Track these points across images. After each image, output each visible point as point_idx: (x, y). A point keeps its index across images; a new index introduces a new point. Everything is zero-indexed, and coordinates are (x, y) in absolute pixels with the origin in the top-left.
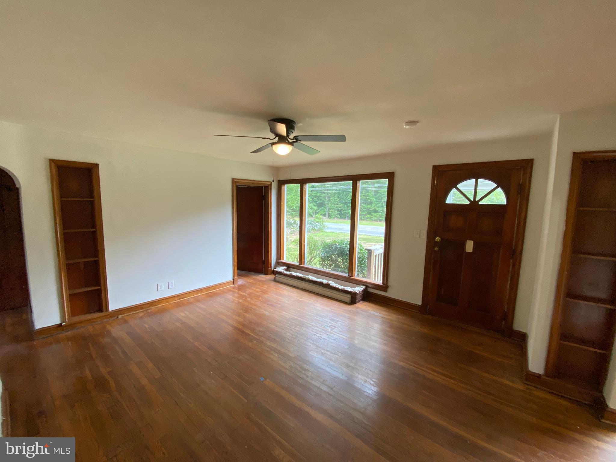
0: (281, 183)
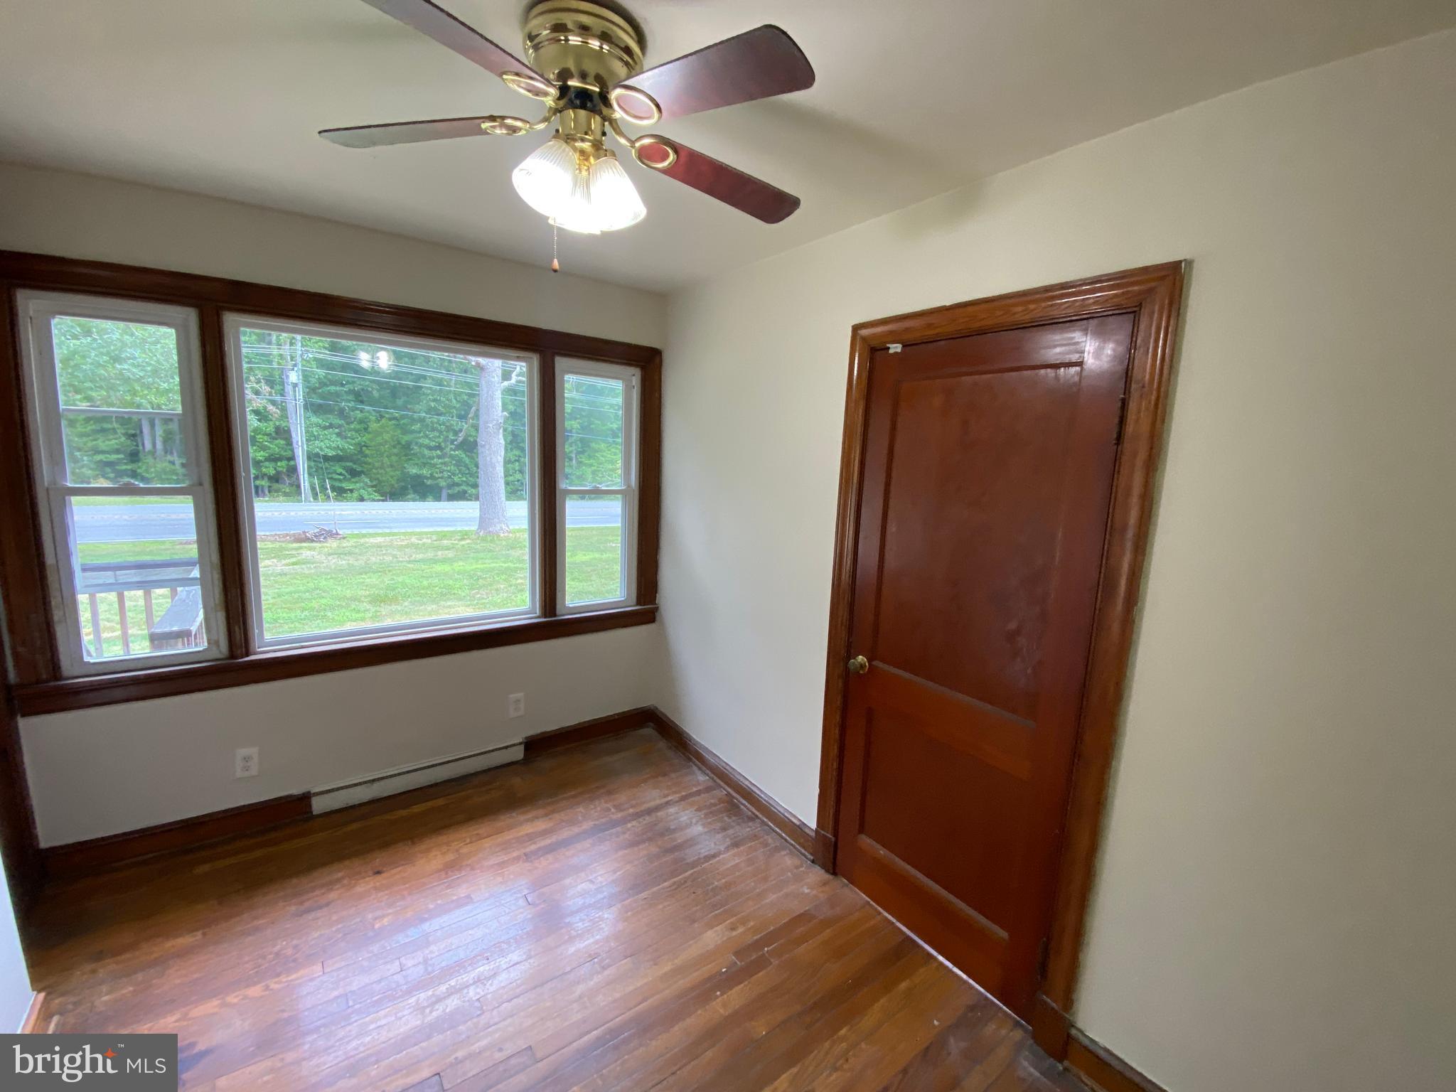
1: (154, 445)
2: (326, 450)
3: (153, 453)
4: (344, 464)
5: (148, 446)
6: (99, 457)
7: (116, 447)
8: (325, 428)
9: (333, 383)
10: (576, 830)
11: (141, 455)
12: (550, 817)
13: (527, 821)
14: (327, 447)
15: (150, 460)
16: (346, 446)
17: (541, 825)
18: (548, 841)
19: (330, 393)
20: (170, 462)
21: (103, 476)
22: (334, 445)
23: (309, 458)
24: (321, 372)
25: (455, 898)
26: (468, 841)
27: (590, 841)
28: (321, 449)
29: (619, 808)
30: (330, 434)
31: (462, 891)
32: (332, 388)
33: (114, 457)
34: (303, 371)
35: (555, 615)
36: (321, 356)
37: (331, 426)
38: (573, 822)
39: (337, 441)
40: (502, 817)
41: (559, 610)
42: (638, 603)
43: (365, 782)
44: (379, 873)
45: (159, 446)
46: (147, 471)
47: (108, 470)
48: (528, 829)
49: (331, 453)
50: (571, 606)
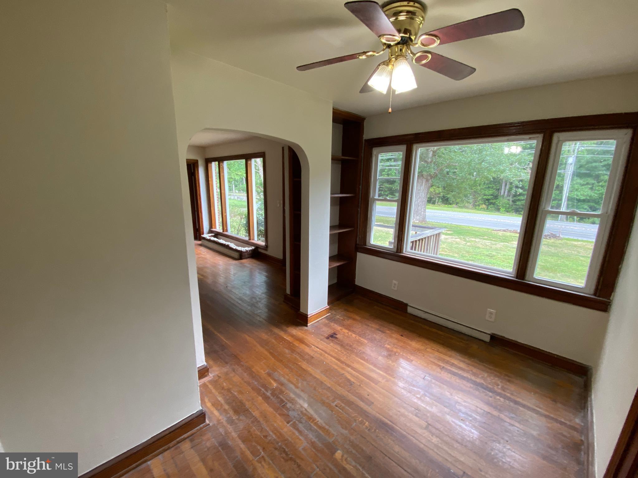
0: (208, 161)
1: (504, 193)
2: (581, 196)
3: (503, 196)
4: (589, 204)
5: (502, 193)
6: (485, 197)
7: (491, 193)
8: (583, 185)
9: (595, 161)
10: (473, 378)
11: (499, 197)
12: (469, 366)
13: (459, 360)
14: (581, 195)
15: (501, 199)
16: (593, 194)
17: (462, 365)
18: (456, 371)
19: (592, 167)
20: (508, 200)
21: (484, 204)
22: (585, 194)
23: (568, 200)
24: (589, 156)
25: (409, 357)
26: (433, 348)
27: (472, 385)
28: (577, 196)
29: (503, 389)
30: (585, 188)
31: (412, 358)
32: (594, 164)
33: (489, 197)
34: (577, 157)
35: (523, 279)
36: (590, 148)
37: (588, 184)
38: (474, 374)
39: (588, 192)
40: (453, 352)
41: (527, 278)
42: (595, 294)
43: (424, 311)
44: (402, 336)
45: (506, 193)
46: (499, 203)
47: (487, 202)
48: (456, 362)
49: (582, 198)
50: (536, 278)
